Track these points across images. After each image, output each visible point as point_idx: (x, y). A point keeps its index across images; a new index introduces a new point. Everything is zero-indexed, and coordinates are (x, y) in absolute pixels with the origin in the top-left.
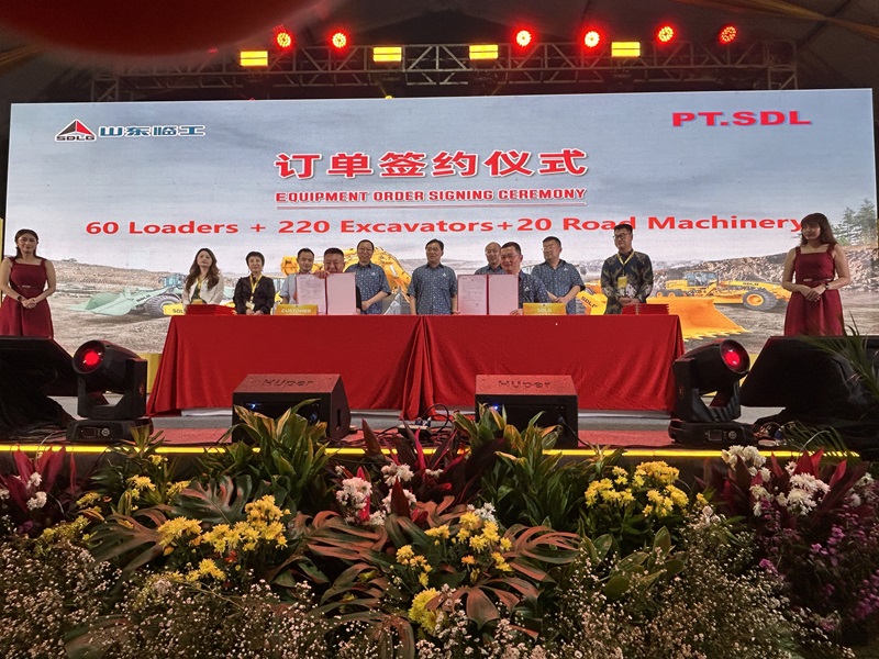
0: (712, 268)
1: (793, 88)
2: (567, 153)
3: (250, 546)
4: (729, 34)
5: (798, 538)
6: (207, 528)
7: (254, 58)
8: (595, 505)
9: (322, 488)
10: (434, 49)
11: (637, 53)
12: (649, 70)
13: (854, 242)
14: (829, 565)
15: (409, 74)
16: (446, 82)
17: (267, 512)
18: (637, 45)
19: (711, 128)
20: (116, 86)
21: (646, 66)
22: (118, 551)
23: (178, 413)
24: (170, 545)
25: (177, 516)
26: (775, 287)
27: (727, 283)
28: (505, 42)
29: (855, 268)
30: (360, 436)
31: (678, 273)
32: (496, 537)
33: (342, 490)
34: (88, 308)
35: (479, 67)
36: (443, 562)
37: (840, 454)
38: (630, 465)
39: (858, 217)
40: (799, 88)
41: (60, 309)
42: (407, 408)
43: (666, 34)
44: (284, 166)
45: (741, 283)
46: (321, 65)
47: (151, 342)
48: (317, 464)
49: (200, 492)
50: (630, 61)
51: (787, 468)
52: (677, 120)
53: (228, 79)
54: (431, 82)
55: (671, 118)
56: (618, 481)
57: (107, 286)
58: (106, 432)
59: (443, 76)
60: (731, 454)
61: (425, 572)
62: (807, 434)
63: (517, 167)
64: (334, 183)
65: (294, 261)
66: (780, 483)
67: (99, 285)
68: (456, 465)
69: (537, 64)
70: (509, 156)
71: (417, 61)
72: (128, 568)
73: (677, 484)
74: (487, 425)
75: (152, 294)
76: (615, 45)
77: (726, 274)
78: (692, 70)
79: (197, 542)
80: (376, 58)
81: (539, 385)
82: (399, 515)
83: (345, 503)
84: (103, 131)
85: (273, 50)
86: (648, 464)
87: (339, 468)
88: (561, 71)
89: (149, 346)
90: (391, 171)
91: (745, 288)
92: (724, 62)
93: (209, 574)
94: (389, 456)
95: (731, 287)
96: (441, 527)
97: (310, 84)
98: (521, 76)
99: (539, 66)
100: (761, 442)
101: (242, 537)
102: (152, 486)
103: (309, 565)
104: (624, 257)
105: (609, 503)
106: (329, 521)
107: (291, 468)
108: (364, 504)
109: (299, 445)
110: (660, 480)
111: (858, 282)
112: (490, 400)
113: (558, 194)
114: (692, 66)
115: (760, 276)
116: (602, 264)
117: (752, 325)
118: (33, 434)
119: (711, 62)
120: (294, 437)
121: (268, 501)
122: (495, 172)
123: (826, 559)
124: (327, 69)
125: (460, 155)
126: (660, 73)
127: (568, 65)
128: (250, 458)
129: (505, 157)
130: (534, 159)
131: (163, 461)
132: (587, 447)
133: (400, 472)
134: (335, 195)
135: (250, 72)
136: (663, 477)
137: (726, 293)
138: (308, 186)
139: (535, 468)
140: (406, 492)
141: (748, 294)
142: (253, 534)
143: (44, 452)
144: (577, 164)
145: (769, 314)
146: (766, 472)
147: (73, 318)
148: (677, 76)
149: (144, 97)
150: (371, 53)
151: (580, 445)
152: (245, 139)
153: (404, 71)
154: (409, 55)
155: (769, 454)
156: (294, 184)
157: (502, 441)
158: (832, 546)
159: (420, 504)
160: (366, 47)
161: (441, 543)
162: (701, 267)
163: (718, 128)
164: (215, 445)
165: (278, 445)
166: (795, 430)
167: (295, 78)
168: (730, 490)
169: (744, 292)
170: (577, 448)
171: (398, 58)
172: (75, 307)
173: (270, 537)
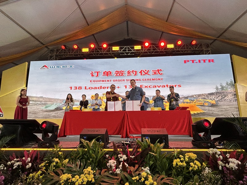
0: (195, 96)
1: (210, 54)
2: (158, 70)
3: (85, 183)
4: (194, 42)
5: (235, 178)
6: (73, 177)
7: (85, 50)
8: (175, 166)
9: (103, 161)
10: (126, 47)
11: (173, 47)
13: (229, 90)
15: (121, 52)
16: (129, 54)
17: (89, 172)
18: (173, 45)
19: (193, 63)
20: (54, 56)
21: (175, 50)
23: (65, 136)
24: (63, 182)
25: (66, 173)
26: (211, 101)
27: (199, 100)
28: (142, 45)
29: (230, 96)
30: (112, 144)
31: (187, 98)
32: (152, 181)
33: (108, 163)
34: (45, 108)
35: (136, 51)
37: (239, 150)
38: (183, 153)
39: (230, 84)
41: (38, 108)
42: (123, 135)
43: (179, 43)
44: (92, 74)
45: (202, 100)
46: (101, 51)
48: (101, 154)
49: (71, 164)
50: (171, 49)
51: (227, 155)
52: (185, 62)
53: (80, 55)
54: (126, 54)
56: (181, 160)
57: (50, 103)
58: (48, 145)
60: (211, 151)
62: (229, 144)
63: (147, 73)
64: (104, 78)
65: (94, 96)
66: (226, 161)
67: (48, 102)
68: (138, 155)
69: (150, 50)
70: (145, 71)
71: (123, 50)
73: (197, 160)
74: (145, 143)
75: (60, 105)
76: (168, 45)
77: (198, 98)
79: (70, 181)
80: (113, 49)
81: (158, 131)
82: (124, 171)
83: (109, 167)
84: (51, 67)
85: (90, 48)
86: (188, 153)
87: (107, 156)
88: (155, 51)
89: (59, 117)
90: (117, 75)
92: (193, 48)
94: (120, 151)
95: (200, 101)
96: (136, 177)
97: (98, 55)
98: (146, 52)
100: (217, 147)
101: (83, 180)
102: (59, 161)
105: (179, 166)
106: (105, 173)
107: (95, 156)
108: (114, 168)
109: (97, 149)
111: (231, 99)
112: (145, 136)
113: (156, 79)
114: (186, 49)
115: (207, 98)
117: (206, 110)
119: (190, 48)
120: (96, 147)
121: (89, 169)
122: (141, 74)
125: (133, 71)
126: (178, 51)
127: (157, 50)
129: (144, 71)
130: (150, 72)
131: (62, 154)
132: (171, 148)
133: (123, 157)
134: (104, 80)
135: (84, 53)
136: (192, 157)
137: (199, 102)
138: (98, 79)
139: (159, 156)
140: (125, 163)
141: (204, 103)
142: (86, 179)
143: (32, 150)
144: (161, 72)
145: (210, 108)
146: (221, 157)
147: (41, 110)
148: (182, 52)
150: (112, 48)
151: (169, 147)
152: (83, 68)
153: (119, 52)
154: (121, 48)
155: (220, 150)
156: (94, 78)
157: (150, 148)
158: (244, 181)
159: (129, 167)
160: (111, 47)
161: (136, 181)
162: (192, 96)
163: (195, 64)
164: (74, 148)
165: (91, 149)
166: (226, 143)
167: (95, 54)
168: (212, 162)
169: (203, 102)
170: (169, 149)
171: (118, 49)
172: (42, 108)
173: (90, 180)
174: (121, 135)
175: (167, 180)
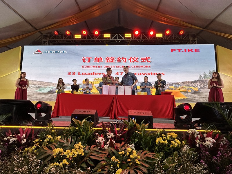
0: (179, 83)
2: (147, 58)
3: (75, 156)
4: (182, 32)
5: (209, 154)
6: (65, 151)
7: (78, 36)
8: (158, 144)
9: (92, 138)
10: (117, 35)
11: (162, 36)
12: (164, 40)
15: (112, 40)
16: (119, 42)
17: (80, 147)
18: (162, 34)
20: (47, 42)
21: (164, 39)
22: (43, 156)
23: (58, 117)
24: (55, 155)
25: (58, 147)
26: (194, 88)
27: (183, 87)
28: (132, 33)
30: (101, 124)
31: (172, 85)
32: (136, 155)
33: (97, 140)
34: (39, 91)
35: (127, 39)
36: (123, 160)
37: (216, 131)
38: (166, 133)
40: (197, 44)
41: (32, 91)
43: (168, 32)
44: (84, 60)
45: (186, 87)
46: (92, 38)
47: (53, 99)
48: (91, 132)
49: (63, 140)
50: (160, 38)
51: (204, 135)
53: (72, 41)
54: (116, 42)
56: (164, 138)
57: (43, 86)
58: (41, 123)
60: (190, 131)
61: (118, 163)
62: (207, 126)
63: (136, 61)
64: (95, 64)
66: (203, 139)
67: (41, 86)
68: (125, 133)
69: (140, 38)
70: (134, 58)
71: (113, 37)
72: (45, 161)
73: (177, 138)
74: (132, 123)
75: (53, 88)
76: (157, 34)
77: (182, 85)
79: (62, 154)
80: (104, 37)
81: (143, 113)
82: (111, 147)
83: (98, 143)
85: (82, 35)
86: (170, 133)
87: (97, 134)
88: (145, 40)
90: (107, 61)
92: (181, 38)
93: (65, 163)
94: (108, 130)
96: (122, 152)
97: (90, 42)
98: (136, 41)
100: (196, 128)
101: (74, 154)
102: (52, 138)
103: (90, 161)
104: (160, 81)
105: (161, 143)
106: (94, 148)
107: (85, 134)
108: (103, 144)
109: (87, 128)
112: (132, 117)
113: (145, 67)
114: (174, 39)
115: (190, 85)
117: (189, 96)
118: (24, 123)
119: (178, 38)
120: (86, 126)
121: (80, 144)
122: (131, 62)
123: (216, 160)
124: (94, 39)
125: (123, 58)
126: (167, 40)
128: (75, 131)
130: (139, 59)
131: (55, 131)
132: (155, 128)
133: (111, 135)
134: (95, 66)
135: (77, 39)
136: (174, 136)
137: (183, 89)
138: (89, 64)
139: (143, 135)
140: (113, 140)
141: (188, 90)
142: (76, 153)
143: (26, 128)
144: (149, 60)
145: (193, 94)
146: (199, 136)
147: (35, 93)
148: (170, 41)
149: (54, 44)
150: (103, 35)
151: (153, 128)
152: (75, 54)
153: (110, 39)
154: (112, 36)
155: (199, 131)
156: (86, 64)
157: (135, 128)
158: (218, 157)
159: (116, 144)
160: (102, 34)
161: (122, 156)
162: (177, 83)
164: (66, 127)
165: (82, 127)
166: (204, 125)
167: (86, 41)
168: (190, 140)
171: (109, 37)
172: (36, 91)
173: (80, 154)
174: (110, 116)
175: (149, 155)
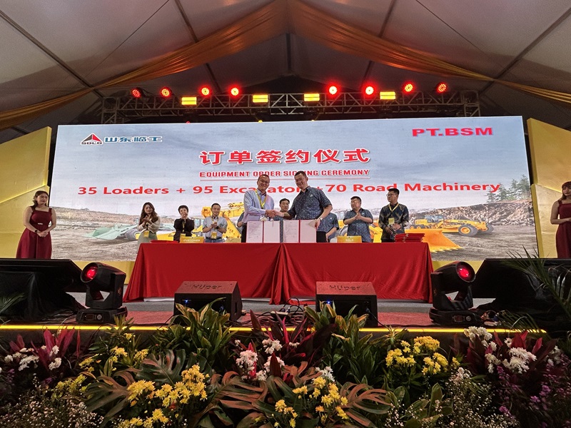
0: (440, 213)
1: (478, 116)
2: (358, 150)
3: (184, 401)
4: (442, 88)
5: (521, 391)
6: (158, 387)
7: (189, 101)
8: (391, 366)
9: (227, 354)
10: (285, 96)
11: (394, 98)
12: (401, 107)
13: (518, 198)
14: (541, 408)
15: (272, 109)
16: (291, 113)
17: (195, 376)
18: (394, 93)
19: (433, 137)
20: (115, 115)
21: (399, 104)
22: (102, 403)
23: (142, 300)
24: (135, 399)
25: (141, 379)
26: (476, 223)
27: (449, 221)
28: (322, 92)
29: (520, 213)
30: (248, 318)
31: (422, 216)
32: (337, 396)
33: (240, 358)
34: (94, 236)
35: (309, 105)
36: (304, 410)
37: (534, 331)
38: (410, 338)
39: (520, 184)
40: (482, 116)
41: (78, 236)
42: (274, 297)
43: (409, 88)
44: (205, 158)
45: (457, 221)
46: (225, 104)
47: (128, 254)
48: (224, 339)
49: (154, 360)
50: (390, 102)
51: (506, 342)
52: (415, 133)
53: (175, 111)
54: (283, 113)
55: (412, 132)
56: (405, 351)
57: (105, 223)
58: (99, 317)
59: (290, 110)
60: (471, 332)
61: (293, 418)
62: (513, 318)
63: (331, 158)
64: (232, 167)
65: (209, 210)
66: (503, 353)
67: (101, 223)
68: (307, 341)
69: (340, 103)
70: (327, 153)
71: (276, 102)
72: (108, 415)
73: (439, 351)
74: (325, 315)
75: (130, 228)
76: (382, 93)
77: (448, 216)
78: (423, 106)
79: (151, 396)
80: (254, 101)
81: (353, 288)
82: (275, 376)
83: (241, 367)
84: (107, 139)
85: (200, 97)
86: (421, 338)
87: (238, 341)
88: (353, 107)
89: (127, 257)
90: (262, 161)
91: (459, 224)
92: (440, 102)
93: (159, 420)
94: (266, 332)
95: (452, 223)
96: (303, 388)
97: (219, 114)
98: (331, 109)
99: (341, 104)
100: (486, 323)
101: (180, 395)
102: (125, 354)
103: (221, 412)
104: (393, 207)
105: (400, 364)
106: (232, 380)
107: (209, 343)
108: (253, 368)
109: (213, 327)
110: (428, 348)
111: (522, 220)
112: (325, 298)
113: (354, 173)
114: (424, 104)
115: (467, 217)
116: (380, 210)
117: (464, 244)
118: (58, 317)
119: (433, 102)
120: (211, 322)
121: (196, 369)
122: (319, 161)
123: (539, 404)
124: (228, 106)
125: (300, 152)
126: (406, 108)
127: (357, 104)
128: (183, 336)
129: (325, 153)
130: (340, 155)
131: (133, 337)
132: (383, 327)
133: (274, 345)
134: (232, 173)
135: (187, 108)
136: (430, 346)
137: (449, 226)
138: (217, 169)
139: (355, 343)
140: (278, 359)
141: (461, 227)
142: (187, 393)
143: (62, 329)
144: (364, 156)
145: (474, 239)
146: (493, 344)
147: (85, 241)
148: (415, 110)
149: (130, 120)
150: (251, 98)
151: (379, 325)
152: (185, 144)
153: (269, 107)
154: (272, 99)
155: (492, 331)
156: (210, 168)
157: (334, 325)
158: (543, 397)
159: (286, 367)
160: (249, 95)
161: (303, 397)
162: (434, 212)
163: (437, 137)
164: (162, 325)
165: (201, 327)
166: (505, 315)
167: (211, 111)
168: (472, 355)
169: (459, 226)
170: (377, 327)
171: (266, 101)
172: (87, 235)
173: (197, 394)
174: (269, 297)
175: (371, 394)
